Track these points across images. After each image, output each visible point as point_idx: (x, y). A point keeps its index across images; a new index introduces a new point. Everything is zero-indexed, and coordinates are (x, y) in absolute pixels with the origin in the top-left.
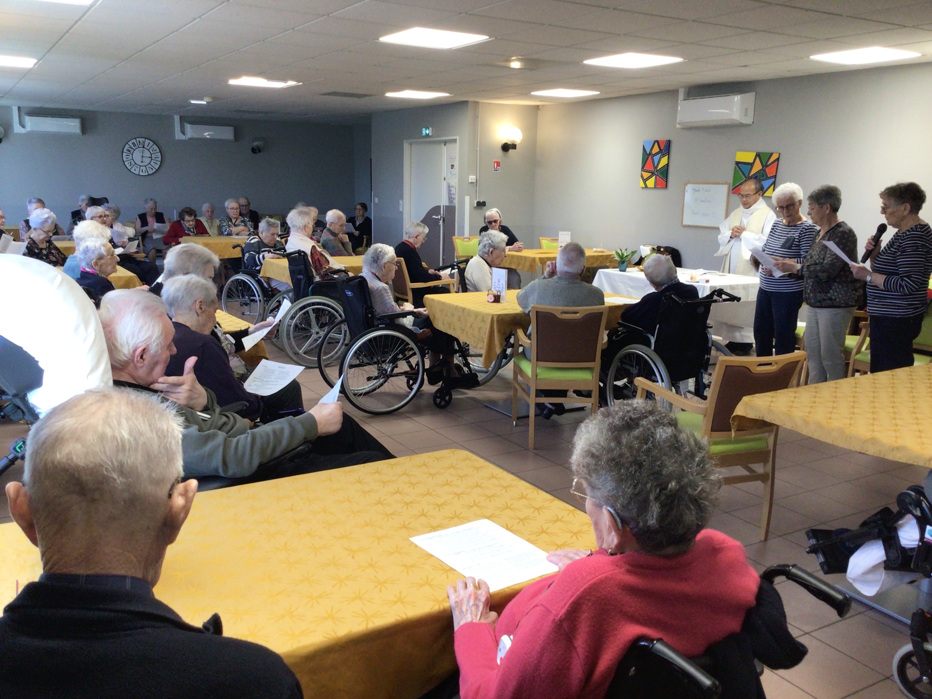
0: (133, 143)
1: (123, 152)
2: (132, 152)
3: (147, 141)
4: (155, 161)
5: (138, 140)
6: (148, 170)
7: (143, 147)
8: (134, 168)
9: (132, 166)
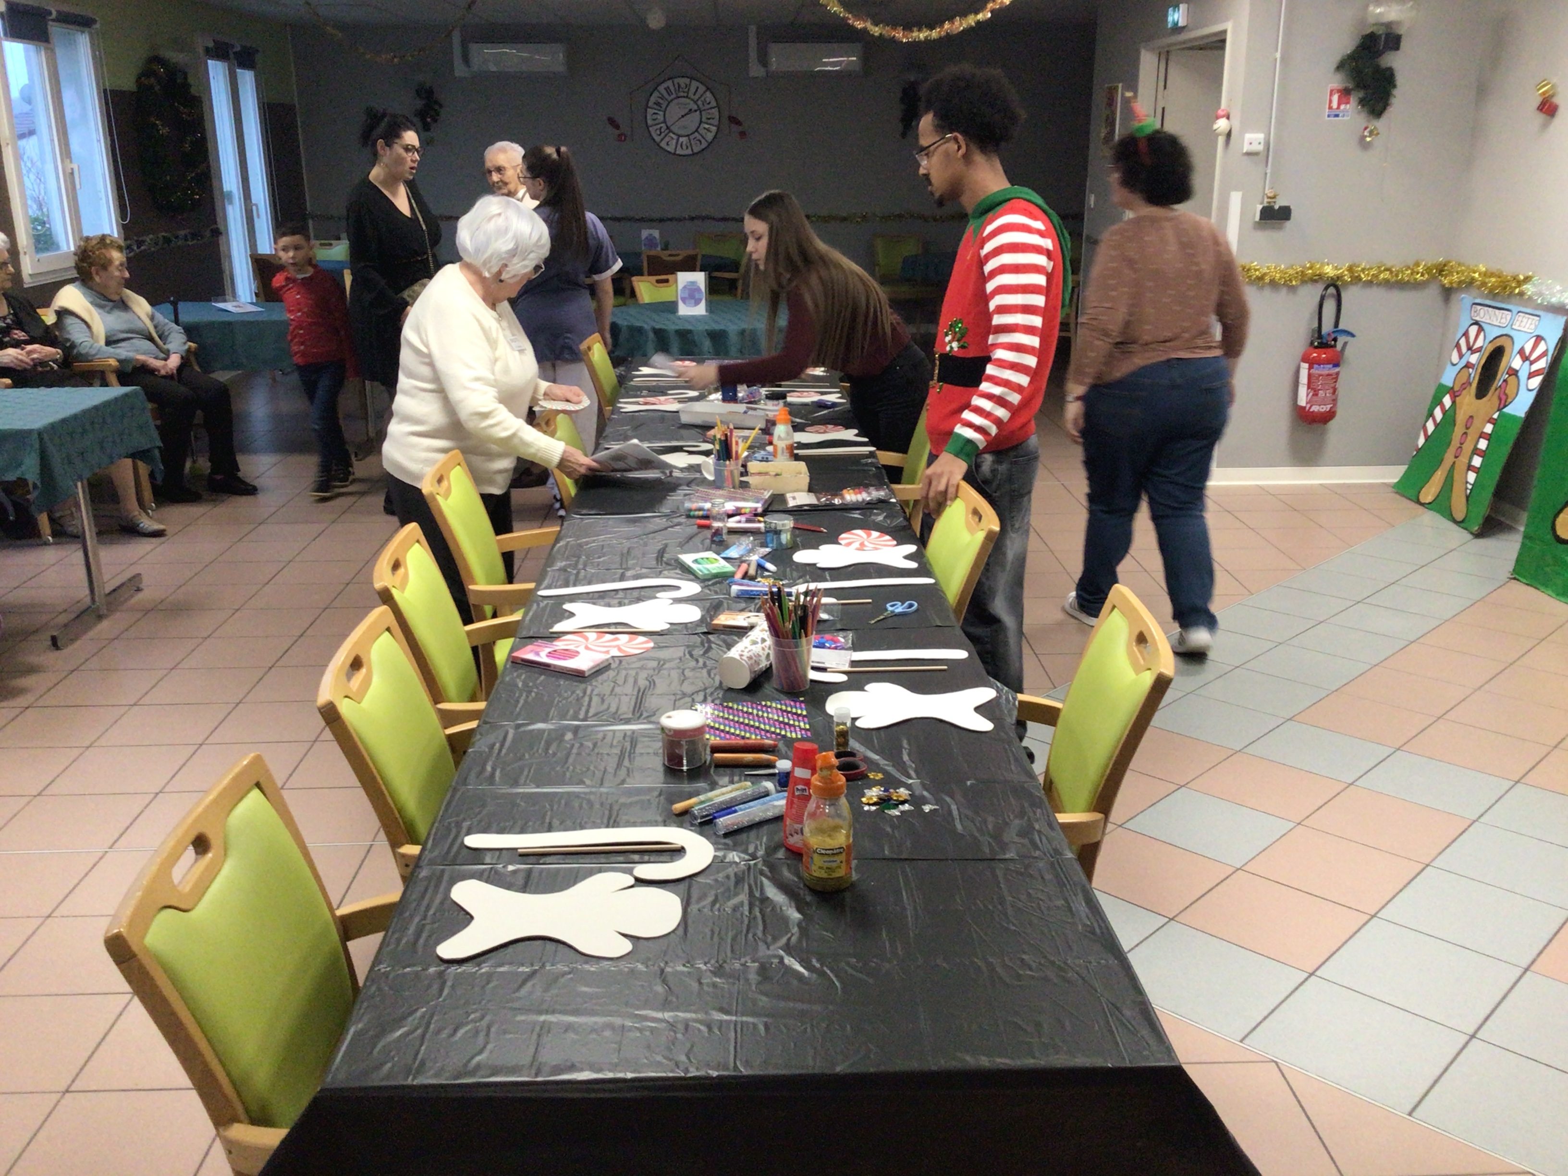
0: (667, 89)
1: (647, 107)
2: (664, 106)
3: (695, 84)
4: (707, 126)
5: (676, 81)
7: (687, 97)
8: (667, 139)
9: (663, 135)
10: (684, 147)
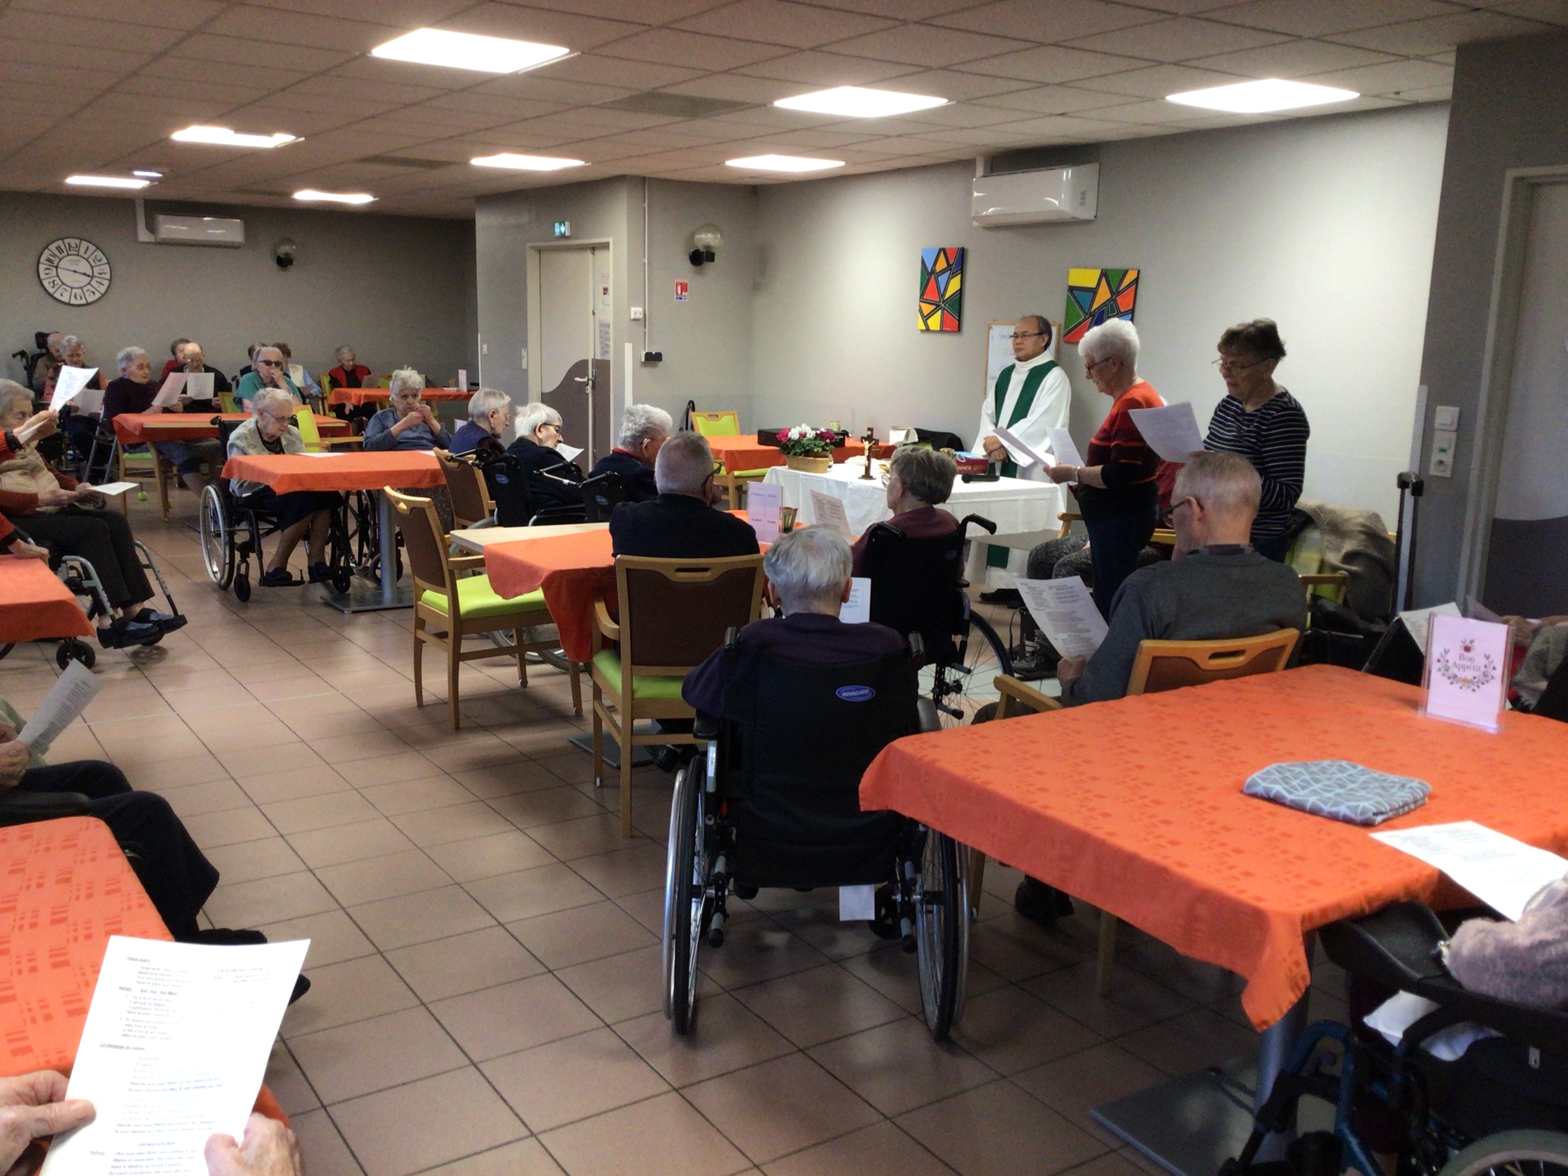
0: (58, 248)
1: (38, 263)
2: (56, 263)
3: (84, 244)
4: (99, 280)
5: (67, 241)
6: (87, 294)
7: (78, 255)
8: (60, 291)
9: (56, 287)
10: (78, 298)
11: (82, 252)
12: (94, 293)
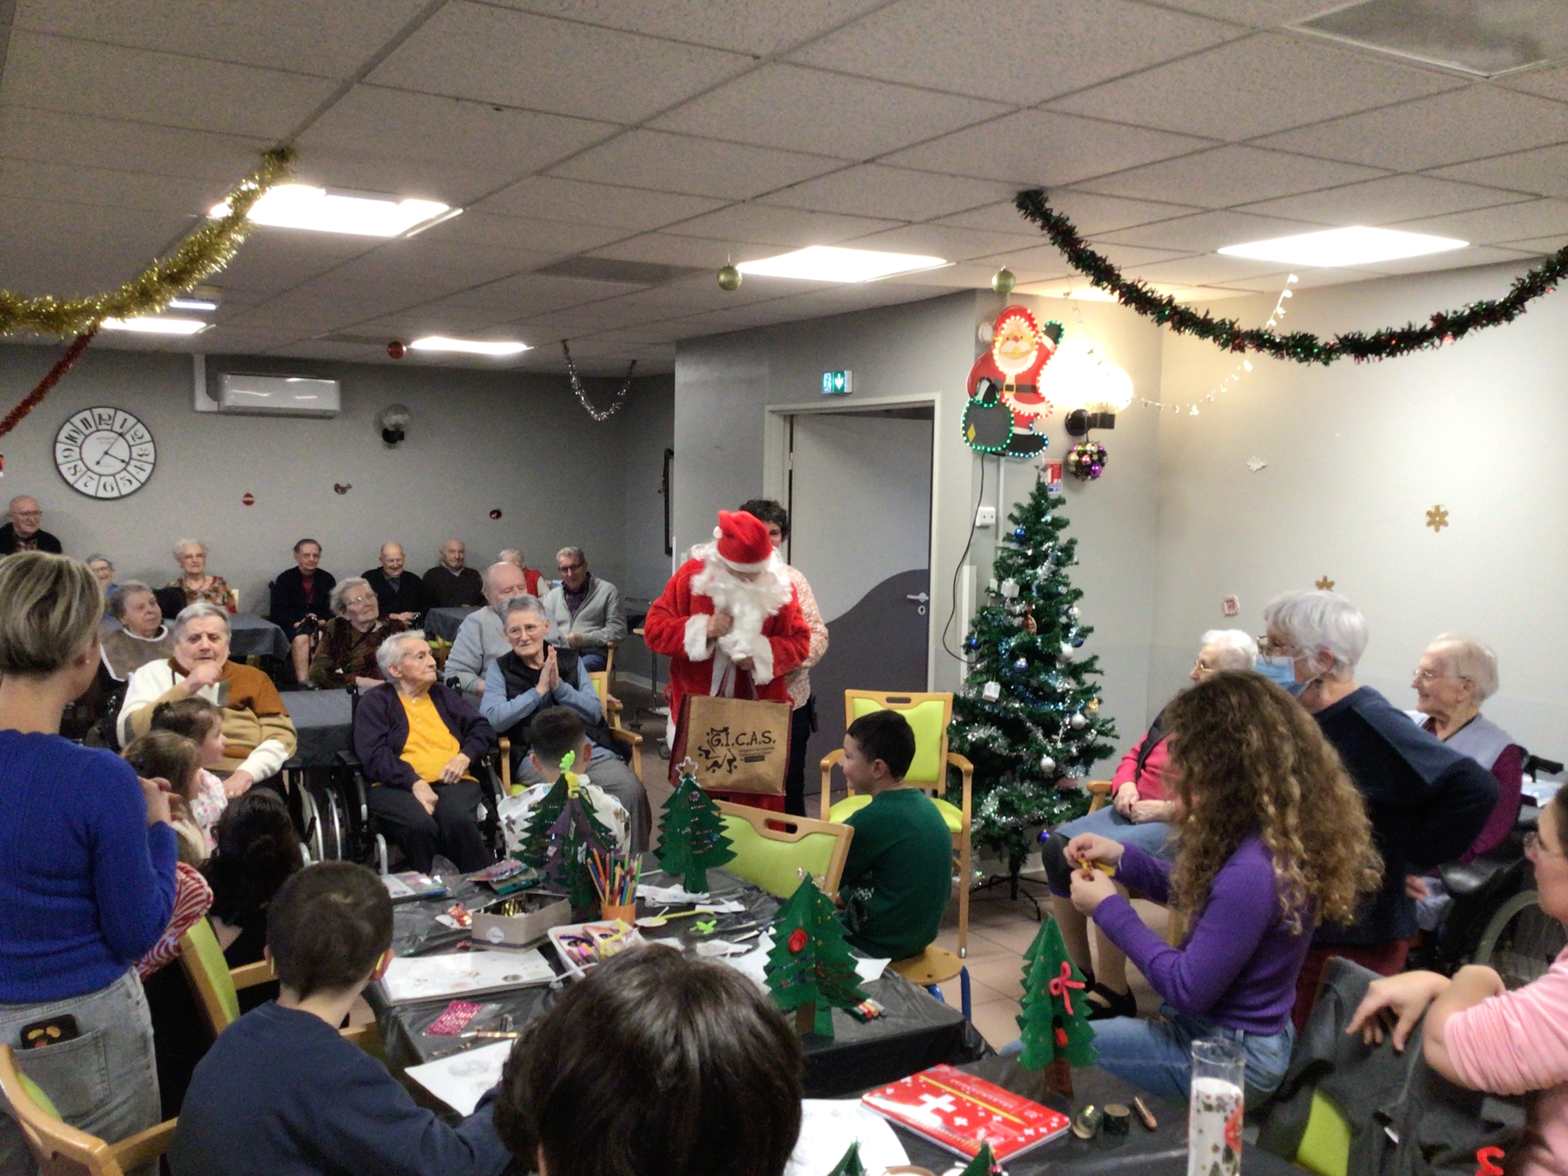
0: (85, 422)
1: (56, 441)
2: (79, 442)
3: (121, 416)
4: (139, 464)
5: (96, 411)
6: (120, 483)
7: (111, 430)
8: (85, 479)
9: (79, 474)
10: (109, 488)
11: (116, 427)
12: (130, 481)
